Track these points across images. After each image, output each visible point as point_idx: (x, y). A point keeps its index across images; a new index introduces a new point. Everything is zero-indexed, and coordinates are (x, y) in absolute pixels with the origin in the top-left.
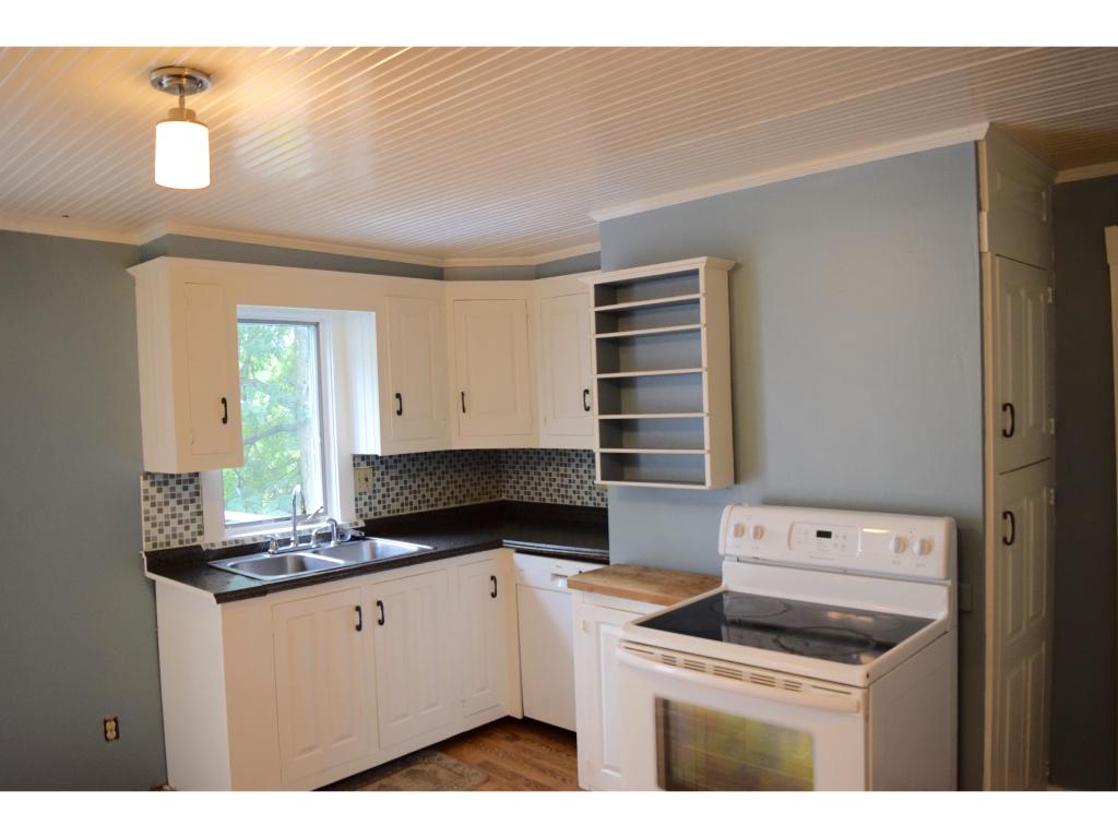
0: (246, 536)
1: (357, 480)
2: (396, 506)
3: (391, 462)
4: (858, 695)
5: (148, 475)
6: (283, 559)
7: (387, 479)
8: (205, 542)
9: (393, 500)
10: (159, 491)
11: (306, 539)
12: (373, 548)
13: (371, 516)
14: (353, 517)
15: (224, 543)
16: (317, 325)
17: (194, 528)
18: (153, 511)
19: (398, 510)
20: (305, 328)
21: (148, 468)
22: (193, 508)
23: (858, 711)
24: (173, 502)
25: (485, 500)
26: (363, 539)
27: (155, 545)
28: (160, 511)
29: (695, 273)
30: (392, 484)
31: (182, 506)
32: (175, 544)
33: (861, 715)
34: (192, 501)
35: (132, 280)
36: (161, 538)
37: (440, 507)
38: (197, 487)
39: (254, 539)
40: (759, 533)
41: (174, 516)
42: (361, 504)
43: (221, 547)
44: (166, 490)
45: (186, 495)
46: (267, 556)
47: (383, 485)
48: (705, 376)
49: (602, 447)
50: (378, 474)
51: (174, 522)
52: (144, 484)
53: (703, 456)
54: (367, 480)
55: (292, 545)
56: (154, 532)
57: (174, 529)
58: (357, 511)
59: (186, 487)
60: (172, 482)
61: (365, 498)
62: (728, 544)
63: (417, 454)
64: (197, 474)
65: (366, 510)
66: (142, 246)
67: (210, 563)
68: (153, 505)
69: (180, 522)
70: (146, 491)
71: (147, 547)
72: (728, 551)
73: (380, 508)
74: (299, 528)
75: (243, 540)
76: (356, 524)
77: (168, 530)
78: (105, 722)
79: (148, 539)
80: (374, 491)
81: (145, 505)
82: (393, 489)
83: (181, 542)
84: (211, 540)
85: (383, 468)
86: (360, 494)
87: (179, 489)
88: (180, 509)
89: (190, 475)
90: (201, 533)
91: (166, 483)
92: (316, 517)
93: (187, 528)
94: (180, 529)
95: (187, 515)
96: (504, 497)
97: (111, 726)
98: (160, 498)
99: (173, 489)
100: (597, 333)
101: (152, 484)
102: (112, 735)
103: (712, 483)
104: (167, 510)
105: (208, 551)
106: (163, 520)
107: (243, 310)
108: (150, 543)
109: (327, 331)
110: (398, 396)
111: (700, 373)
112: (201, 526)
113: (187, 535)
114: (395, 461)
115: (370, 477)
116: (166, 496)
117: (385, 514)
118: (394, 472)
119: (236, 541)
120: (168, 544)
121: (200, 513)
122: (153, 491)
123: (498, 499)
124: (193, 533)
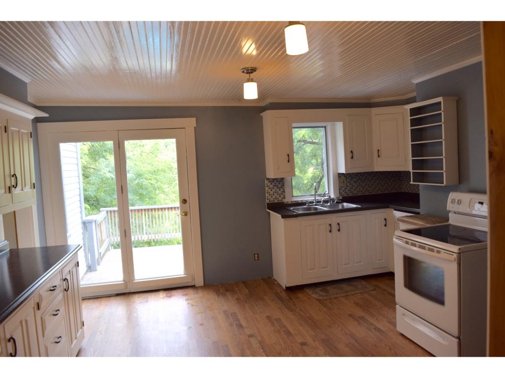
0: (299, 199)
1: (340, 182)
2: (355, 192)
3: (353, 176)
4: (455, 256)
5: (268, 179)
6: (310, 208)
7: (352, 182)
8: (285, 201)
9: (354, 190)
10: (271, 184)
11: (319, 202)
12: (343, 206)
13: (345, 195)
14: (338, 195)
15: (292, 202)
16: (325, 127)
17: (282, 196)
18: (269, 190)
19: (356, 194)
20: (322, 128)
21: (267, 177)
22: (282, 190)
23: (455, 261)
24: (275, 188)
25: (394, 191)
26: (341, 203)
27: (270, 201)
28: (271, 190)
29: (440, 103)
30: (354, 184)
31: (278, 189)
32: (276, 201)
33: (456, 262)
34: (282, 188)
35: (262, 117)
36: (272, 199)
37: (374, 193)
38: (283, 183)
39: (302, 201)
40: (459, 202)
41: (276, 192)
42: (341, 191)
43: (291, 203)
44: (273, 184)
45: (280, 186)
46: (305, 207)
47: (350, 184)
48: (444, 142)
49: (413, 170)
50: (348, 180)
51: (276, 194)
52: (266, 182)
53: (443, 173)
54: (344, 182)
55: (314, 204)
56: (270, 197)
57: (276, 196)
58: (340, 193)
59: (280, 183)
60: (275, 181)
61: (343, 189)
62: (450, 206)
63: (364, 173)
64: (283, 179)
65: (343, 193)
66: (265, 106)
67: (287, 208)
68: (269, 188)
69: (278, 194)
70: (267, 184)
71: (267, 201)
72: (451, 209)
73: (349, 193)
74: (317, 198)
75: (298, 201)
76: (339, 198)
77: (274, 197)
78: (255, 254)
79: (268, 199)
80: (347, 186)
81: (267, 188)
82: (354, 186)
83: (278, 201)
84: (288, 200)
85: (350, 178)
86: (341, 187)
87: (277, 184)
88: (278, 190)
89: (281, 178)
90: (284, 198)
91: (273, 182)
92: (324, 195)
93: (280, 196)
94: (278, 196)
95: (280, 192)
96: (403, 191)
97: (256, 256)
98: (271, 186)
99: (275, 184)
100: (411, 127)
101: (269, 182)
102: (256, 259)
103: (446, 183)
104: (274, 190)
105: (286, 204)
106: (272, 193)
107: (294, 125)
108: (268, 201)
109: (328, 129)
110: (352, 152)
111: (442, 142)
112: (284, 196)
113: (280, 199)
114: (355, 176)
115: (345, 182)
116: (273, 186)
117: (351, 195)
118: (355, 180)
119: (296, 201)
120: (274, 201)
121: (284, 192)
122: (269, 184)
123: (400, 191)
124: (282, 198)
